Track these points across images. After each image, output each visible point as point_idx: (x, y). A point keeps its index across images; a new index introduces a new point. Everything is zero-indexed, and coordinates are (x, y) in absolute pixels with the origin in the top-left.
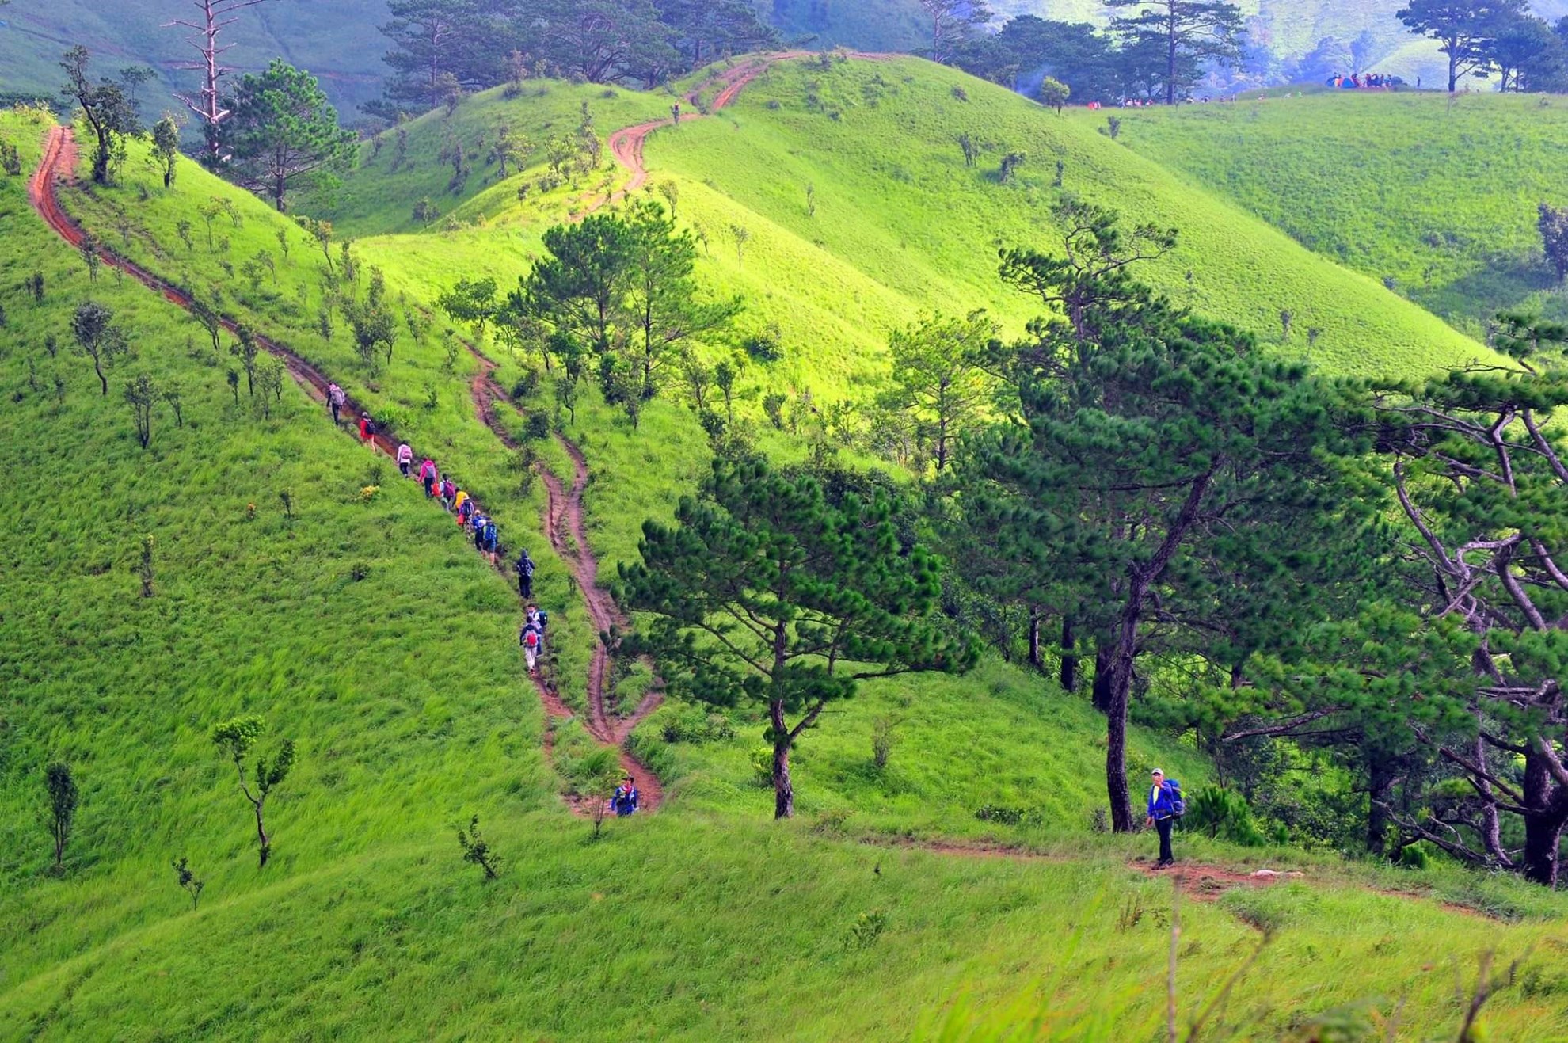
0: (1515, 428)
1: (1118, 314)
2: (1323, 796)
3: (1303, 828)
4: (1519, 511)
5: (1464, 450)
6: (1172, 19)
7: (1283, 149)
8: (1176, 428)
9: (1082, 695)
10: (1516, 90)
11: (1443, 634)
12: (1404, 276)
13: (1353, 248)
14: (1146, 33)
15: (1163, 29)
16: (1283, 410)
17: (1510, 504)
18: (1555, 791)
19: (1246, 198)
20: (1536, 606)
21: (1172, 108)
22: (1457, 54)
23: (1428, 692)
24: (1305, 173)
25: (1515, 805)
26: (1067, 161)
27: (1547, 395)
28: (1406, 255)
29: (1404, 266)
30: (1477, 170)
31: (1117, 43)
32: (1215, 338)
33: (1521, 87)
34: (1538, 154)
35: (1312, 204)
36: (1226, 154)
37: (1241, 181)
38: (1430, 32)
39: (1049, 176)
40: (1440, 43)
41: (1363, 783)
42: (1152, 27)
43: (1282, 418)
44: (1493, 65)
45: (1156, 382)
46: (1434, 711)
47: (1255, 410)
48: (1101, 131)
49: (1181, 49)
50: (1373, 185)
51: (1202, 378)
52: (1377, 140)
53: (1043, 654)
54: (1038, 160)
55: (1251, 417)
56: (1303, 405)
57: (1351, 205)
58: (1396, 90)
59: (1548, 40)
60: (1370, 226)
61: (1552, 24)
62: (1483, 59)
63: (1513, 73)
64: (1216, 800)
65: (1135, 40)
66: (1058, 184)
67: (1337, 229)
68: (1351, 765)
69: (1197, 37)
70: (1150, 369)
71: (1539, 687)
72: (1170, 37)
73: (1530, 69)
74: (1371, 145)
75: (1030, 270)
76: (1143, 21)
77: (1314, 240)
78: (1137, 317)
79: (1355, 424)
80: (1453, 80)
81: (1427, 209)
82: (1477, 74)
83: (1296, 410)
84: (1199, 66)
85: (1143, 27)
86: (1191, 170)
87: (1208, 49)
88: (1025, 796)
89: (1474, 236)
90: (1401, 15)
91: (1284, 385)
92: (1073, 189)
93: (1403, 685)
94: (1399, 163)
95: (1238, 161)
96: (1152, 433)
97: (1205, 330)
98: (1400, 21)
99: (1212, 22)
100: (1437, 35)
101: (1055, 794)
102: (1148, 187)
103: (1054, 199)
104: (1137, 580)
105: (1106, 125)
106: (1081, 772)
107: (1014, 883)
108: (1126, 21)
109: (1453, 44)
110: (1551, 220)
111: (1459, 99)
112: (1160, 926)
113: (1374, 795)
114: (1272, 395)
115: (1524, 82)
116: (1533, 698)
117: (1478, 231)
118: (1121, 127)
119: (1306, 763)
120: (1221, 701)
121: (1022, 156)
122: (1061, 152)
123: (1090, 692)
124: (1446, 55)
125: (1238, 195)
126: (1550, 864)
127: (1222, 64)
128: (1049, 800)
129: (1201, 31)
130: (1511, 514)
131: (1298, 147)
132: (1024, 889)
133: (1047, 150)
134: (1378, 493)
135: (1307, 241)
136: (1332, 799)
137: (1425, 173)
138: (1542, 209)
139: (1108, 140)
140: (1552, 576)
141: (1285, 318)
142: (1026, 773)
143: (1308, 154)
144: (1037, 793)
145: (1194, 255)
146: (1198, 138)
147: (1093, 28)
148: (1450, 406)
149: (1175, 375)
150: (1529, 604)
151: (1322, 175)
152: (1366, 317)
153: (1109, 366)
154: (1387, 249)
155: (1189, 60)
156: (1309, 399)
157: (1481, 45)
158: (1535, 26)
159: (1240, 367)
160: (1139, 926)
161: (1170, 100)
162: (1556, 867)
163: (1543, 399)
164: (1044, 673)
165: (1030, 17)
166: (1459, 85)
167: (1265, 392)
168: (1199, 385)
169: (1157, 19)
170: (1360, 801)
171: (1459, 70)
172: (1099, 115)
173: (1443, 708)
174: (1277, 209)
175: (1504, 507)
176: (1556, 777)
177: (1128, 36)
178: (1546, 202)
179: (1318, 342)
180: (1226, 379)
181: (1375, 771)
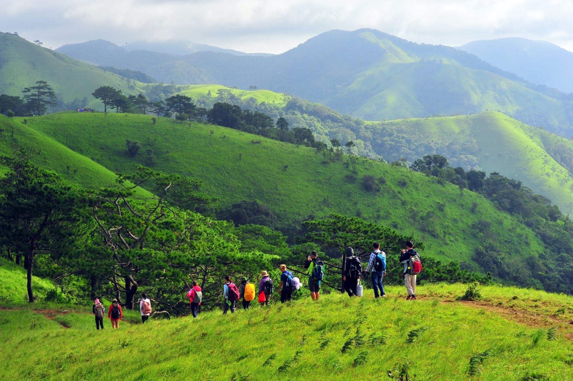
0: (121, 200)
1: (27, 171)
2: (80, 287)
3: (75, 296)
4: (122, 221)
5: (109, 206)
6: (39, 96)
7: (66, 127)
8: (41, 203)
9: (21, 266)
10: (120, 112)
11: (105, 252)
12: (96, 157)
13: (84, 150)
14: (33, 99)
15: (37, 98)
16: (66, 198)
17: (120, 219)
18: (133, 286)
19: (58, 139)
20: (127, 243)
21: (39, 117)
22: (107, 103)
23: (102, 266)
24: (72, 132)
25: (124, 290)
26: (14, 130)
27: (127, 193)
28: (96, 152)
29: (96, 154)
30: (112, 131)
31: (25, 101)
32: (51, 176)
33: (121, 111)
34: (126, 128)
35: (74, 140)
36: (53, 128)
37: (57, 135)
38: (100, 98)
39: (10, 134)
40: (102, 101)
41: (90, 283)
42: (34, 97)
43: (66, 200)
44: (115, 106)
45: (35, 192)
46: (104, 270)
47: (60, 198)
48: (22, 123)
49: (41, 103)
50: (88, 135)
51: (46, 191)
52: (88, 124)
53: (11, 255)
54: (7, 130)
55: (59, 199)
56: (71, 196)
57: (83, 140)
58: (92, 112)
59: (127, 100)
60: (88, 145)
61: (128, 97)
62: (112, 105)
63: (119, 108)
64: (54, 292)
65: (30, 100)
66: (12, 136)
67: (80, 146)
68: (87, 278)
69: (45, 100)
70: (34, 188)
71: (128, 263)
72: (38, 99)
73: (123, 107)
74: (87, 125)
75: (5, 161)
76: (32, 96)
77: (75, 148)
78: (32, 172)
79: (83, 201)
80: (106, 110)
81: (101, 141)
82: (111, 108)
83: (69, 198)
84: (45, 107)
85: (32, 97)
86: (44, 132)
87: (48, 102)
88: (8, 291)
89: (112, 147)
90: (93, 94)
91: (66, 191)
92: (16, 137)
93: (97, 264)
94: (94, 130)
95: (56, 130)
96: (35, 205)
97: (49, 174)
98: (93, 96)
99: (48, 96)
100: (101, 99)
101: (16, 291)
102: (34, 136)
103: (11, 140)
104: (33, 240)
105: (23, 121)
106: (22, 285)
107: (5, 317)
108: (28, 96)
109: (105, 101)
110: (130, 143)
111: (107, 114)
112: (40, 327)
113: (92, 286)
114: (64, 194)
115: (122, 110)
116: (126, 266)
117: (113, 146)
118: (27, 122)
119: (76, 279)
120: (54, 269)
121: (3, 129)
122: (12, 128)
123: (23, 264)
124: (104, 104)
125: (56, 138)
126: (132, 304)
127: (51, 106)
128: (14, 292)
129: (46, 98)
130: (120, 222)
131: (69, 126)
132: (8, 319)
133: (9, 128)
134: (89, 218)
135: (73, 149)
136: (82, 288)
137: (100, 132)
138: (127, 141)
139: (24, 125)
140: (130, 235)
141: (68, 168)
142: (8, 286)
143: (72, 128)
144: (11, 291)
145: (46, 153)
146: (46, 124)
147: (20, 98)
148: (105, 196)
149: (40, 190)
150: (125, 242)
151: (76, 133)
152: (87, 167)
153: (24, 188)
154: (92, 150)
155: (43, 105)
156: (72, 195)
157: (112, 101)
158: (124, 97)
159: (56, 187)
160: (36, 328)
161: (39, 115)
162: (133, 304)
163: (126, 195)
164: (12, 259)
165: (5, 95)
166: (107, 111)
167: (62, 193)
168: (46, 193)
169: (35, 95)
170: (89, 288)
171: (107, 107)
172: (22, 119)
173: (106, 269)
174: (65, 141)
175: (118, 220)
176: (133, 283)
177: (28, 99)
178: (128, 139)
179: (76, 173)
180: (52, 191)
181: (92, 280)
